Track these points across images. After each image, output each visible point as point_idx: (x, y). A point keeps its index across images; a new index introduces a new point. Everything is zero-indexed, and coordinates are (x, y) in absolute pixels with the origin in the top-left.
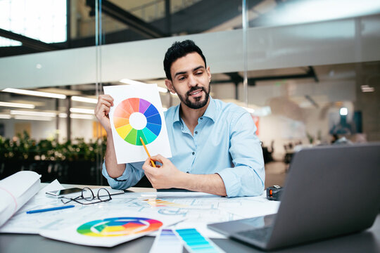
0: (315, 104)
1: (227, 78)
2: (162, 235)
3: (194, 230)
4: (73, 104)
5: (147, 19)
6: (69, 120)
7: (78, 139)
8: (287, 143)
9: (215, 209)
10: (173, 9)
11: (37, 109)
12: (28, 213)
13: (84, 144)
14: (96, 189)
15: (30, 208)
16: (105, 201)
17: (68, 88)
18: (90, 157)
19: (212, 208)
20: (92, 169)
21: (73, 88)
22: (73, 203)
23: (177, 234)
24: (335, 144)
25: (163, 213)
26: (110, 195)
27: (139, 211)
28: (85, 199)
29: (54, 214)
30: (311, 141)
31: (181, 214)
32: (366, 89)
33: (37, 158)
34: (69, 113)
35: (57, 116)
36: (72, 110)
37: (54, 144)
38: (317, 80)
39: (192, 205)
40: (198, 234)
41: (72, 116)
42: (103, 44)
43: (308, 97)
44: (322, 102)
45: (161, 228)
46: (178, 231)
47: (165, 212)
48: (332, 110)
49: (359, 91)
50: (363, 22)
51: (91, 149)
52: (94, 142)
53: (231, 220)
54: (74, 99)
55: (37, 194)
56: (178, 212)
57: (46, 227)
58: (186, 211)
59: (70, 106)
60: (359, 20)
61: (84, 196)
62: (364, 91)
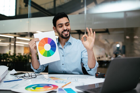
0: (108, 43)
1: (76, 32)
2: (59, 91)
3: (71, 89)
4: (17, 40)
5: (46, 8)
6: (15, 46)
7: (19, 54)
8: (98, 56)
9: (77, 81)
10: (57, 6)
11: (2, 41)
12: (4, 82)
13: (21, 55)
14: (30, 73)
15: (5, 80)
16: (34, 78)
17: (15, 34)
18: (23, 60)
19: (76, 81)
20: (25, 65)
21: (17, 34)
22: (22, 78)
23: (64, 90)
24: (117, 57)
25: (57, 82)
26: (36, 75)
27: (48, 81)
28: (26, 77)
29: (15, 83)
30: (107, 56)
31: (64, 83)
32: (128, 37)
33: (2, 61)
34: (15, 43)
35: (10, 44)
36: (16, 42)
37: (9, 55)
38: (109, 34)
39: (68, 79)
40: (72, 90)
41: (16, 45)
42: (31, 17)
43: (106, 40)
44: (111, 41)
45: (58, 88)
46: (65, 89)
47: (58, 82)
48: (114, 45)
49: (125, 38)
50: (127, 13)
51: (24, 58)
52: (25, 55)
53: (83, 85)
54: (17, 38)
55: (6, 75)
56: (62, 82)
57: (13, 87)
58: (66, 82)
59: (15, 41)
60: (125, 12)
61: (26, 76)
62: (127, 38)
